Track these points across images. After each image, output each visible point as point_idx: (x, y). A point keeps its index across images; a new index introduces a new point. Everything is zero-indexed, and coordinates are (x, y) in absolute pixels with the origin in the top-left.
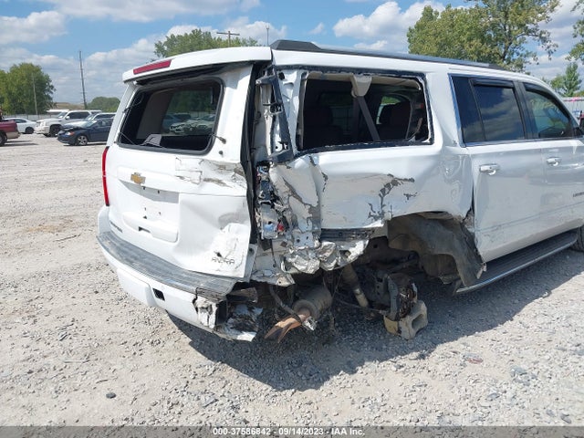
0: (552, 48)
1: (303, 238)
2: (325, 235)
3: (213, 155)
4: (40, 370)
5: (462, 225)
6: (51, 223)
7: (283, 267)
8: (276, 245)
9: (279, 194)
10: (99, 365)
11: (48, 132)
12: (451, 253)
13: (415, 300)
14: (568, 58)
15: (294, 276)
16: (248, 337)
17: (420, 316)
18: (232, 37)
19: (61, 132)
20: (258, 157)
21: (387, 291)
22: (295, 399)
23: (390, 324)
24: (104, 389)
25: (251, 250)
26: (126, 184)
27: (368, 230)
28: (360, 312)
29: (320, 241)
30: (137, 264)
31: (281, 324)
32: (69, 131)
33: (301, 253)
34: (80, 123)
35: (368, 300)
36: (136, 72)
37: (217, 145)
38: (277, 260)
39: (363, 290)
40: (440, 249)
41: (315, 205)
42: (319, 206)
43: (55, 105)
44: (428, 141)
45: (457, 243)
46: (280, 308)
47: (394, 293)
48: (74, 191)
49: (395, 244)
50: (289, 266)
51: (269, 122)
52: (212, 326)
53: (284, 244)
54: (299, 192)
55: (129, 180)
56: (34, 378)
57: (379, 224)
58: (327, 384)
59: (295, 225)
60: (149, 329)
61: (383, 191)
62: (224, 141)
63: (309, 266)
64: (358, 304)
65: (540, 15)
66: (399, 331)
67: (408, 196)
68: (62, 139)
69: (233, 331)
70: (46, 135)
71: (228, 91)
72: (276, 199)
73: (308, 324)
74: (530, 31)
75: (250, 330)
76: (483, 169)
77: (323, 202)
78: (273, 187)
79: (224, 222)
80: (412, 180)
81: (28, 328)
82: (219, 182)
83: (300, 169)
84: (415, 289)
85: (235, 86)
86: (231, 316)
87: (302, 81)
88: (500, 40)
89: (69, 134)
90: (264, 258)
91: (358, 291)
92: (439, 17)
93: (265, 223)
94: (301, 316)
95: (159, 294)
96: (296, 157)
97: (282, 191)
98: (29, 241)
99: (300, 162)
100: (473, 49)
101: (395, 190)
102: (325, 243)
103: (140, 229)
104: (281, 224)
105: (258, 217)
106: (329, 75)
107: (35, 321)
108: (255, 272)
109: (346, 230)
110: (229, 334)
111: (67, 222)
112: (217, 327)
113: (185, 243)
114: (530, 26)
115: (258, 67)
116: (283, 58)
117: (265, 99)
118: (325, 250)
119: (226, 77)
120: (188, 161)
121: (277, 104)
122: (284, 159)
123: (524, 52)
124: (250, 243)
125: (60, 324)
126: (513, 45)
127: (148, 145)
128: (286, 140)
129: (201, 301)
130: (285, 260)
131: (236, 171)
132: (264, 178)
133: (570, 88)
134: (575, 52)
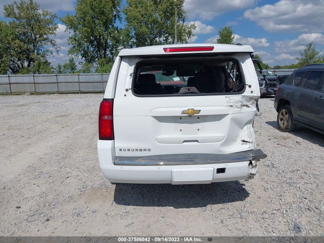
14: (68, 55)
37: (248, 89)
62: (250, 86)
74: (45, 39)
82: (247, 106)
100: (17, 45)
123: (45, 50)
133: (72, 69)
134: (70, 52)
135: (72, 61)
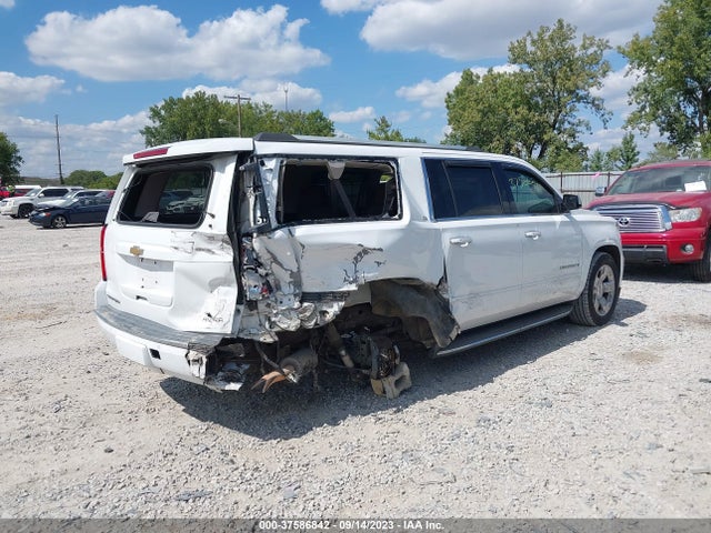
0: (606, 116)
1: (285, 300)
2: (305, 297)
3: (204, 228)
4: (38, 435)
5: (436, 291)
6: (31, 311)
7: (267, 326)
8: (261, 306)
9: (262, 260)
10: (95, 430)
11: (16, 212)
12: (424, 316)
13: (397, 361)
14: (625, 128)
15: (278, 333)
16: (235, 386)
17: (403, 377)
18: (242, 102)
19: (34, 212)
20: (243, 231)
21: (370, 352)
22: (280, 445)
23: (375, 384)
24: (102, 446)
25: (237, 311)
26: (125, 257)
27: (344, 293)
28: (346, 371)
29: (301, 302)
30: (135, 329)
31: (267, 377)
32: (45, 211)
33: (283, 313)
34: (57, 202)
35: (354, 362)
36: (136, 156)
37: (208, 220)
38: (263, 320)
39: (348, 352)
40: (412, 311)
41: (295, 270)
42: (299, 271)
43: (22, 180)
44: (396, 217)
45: (430, 307)
46: (265, 362)
47: (375, 352)
48: (54, 278)
49: (378, 311)
50: (272, 324)
51: (252, 201)
52: (203, 377)
53: (268, 305)
54: (279, 259)
55: (128, 253)
56: (32, 442)
57: (353, 287)
58: (311, 433)
59: (278, 288)
60: (144, 401)
61: (356, 258)
62: (213, 216)
63: (291, 324)
64: (343, 364)
65: (591, 81)
66: (384, 392)
67: (379, 263)
68: (34, 220)
69: (222, 383)
70: (14, 216)
71: (217, 175)
72: (260, 265)
73: (291, 377)
74: (582, 98)
75: (237, 381)
76: (453, 241)
77: (301, 269)
78: (257, 254)
79: (213, 285)
80: (380, 250)
81: (19, 404)
82: (209, 251)
83: (280, 239)
84: (397, 351)
85: (223, 171)
86: (221, 370)
87: (281, 167)
88: (548, 107)
89: (44, 214)
90: (251, 319)
91: (343, 352)
92: (481, 81)
93: (250, 286)
94: (285, 370)
95: (156, 354)
96: (276, 229)
97: (265, 258)
98: (8, 328)
99: (279, 233)
100: (519, 117)
101: (366, 257)
102: (306, 304)
103: (138, 297)
104: (265, 287)
105: (244, 281)
106: (305, 161)
107: (27, 398)
108: (241, 331)
109: (325, 293)
110: (217, 386)
111: (49, 309)
112: (207, 380)
113: (178, 307)
114: (581, 93)
115: (242, 156)
116: (264, 148)
117: (248, 182)
118: (305, 310)
119: (216, 163)
120: (182, 234)
121: (258, 187)
122: (264, 230)
123: (576, 121)
124: (237, 303)
125: (52, 400)
126: (563, 113)
127: (146, 221)
128: (265, 215)
129: (193, 355)
130: (269, 320)
131: (223, 241)
132: (249, 247)
133: (628, 160)
134: (631, 121)
135: (628, 141)
